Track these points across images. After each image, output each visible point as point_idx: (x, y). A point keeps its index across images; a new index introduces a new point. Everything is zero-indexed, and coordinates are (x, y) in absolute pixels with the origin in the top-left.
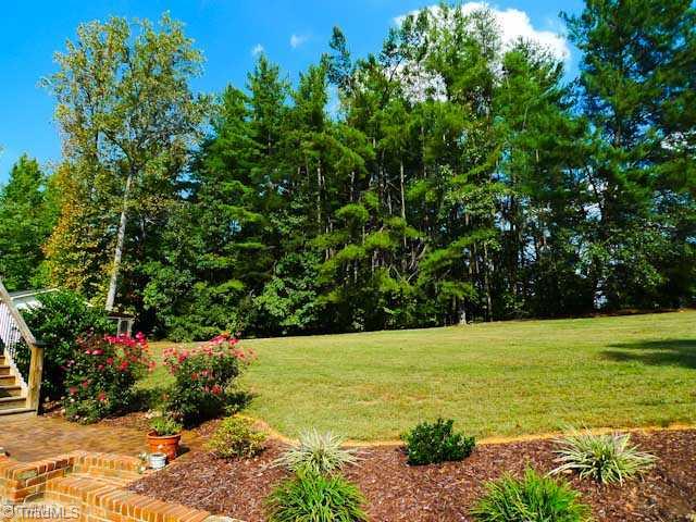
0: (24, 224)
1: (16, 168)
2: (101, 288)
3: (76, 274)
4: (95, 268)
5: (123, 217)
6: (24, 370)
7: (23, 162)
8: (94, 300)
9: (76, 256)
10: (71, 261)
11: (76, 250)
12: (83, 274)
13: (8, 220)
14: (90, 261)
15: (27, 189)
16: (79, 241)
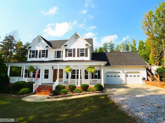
0: (144, 53)
1: (139, 43)
2: (163, 63)
3: (157, 61)
4: (160, 59)
5: (164, 48)
6: (157, 77)
7: (140, 41)
8: (162, 66)
9: (156, 58)
10: (155, 59)
11: (156, 57)
12: (158, 61)
13: (142, 53)
14: (159, 58)
15: (142, 46)
16: (156, 55)
